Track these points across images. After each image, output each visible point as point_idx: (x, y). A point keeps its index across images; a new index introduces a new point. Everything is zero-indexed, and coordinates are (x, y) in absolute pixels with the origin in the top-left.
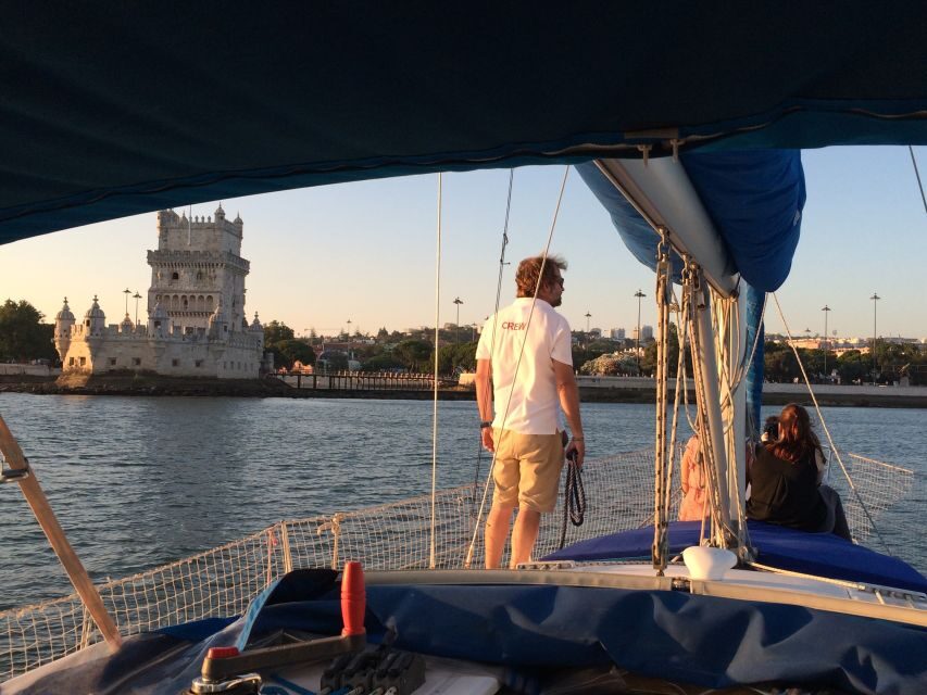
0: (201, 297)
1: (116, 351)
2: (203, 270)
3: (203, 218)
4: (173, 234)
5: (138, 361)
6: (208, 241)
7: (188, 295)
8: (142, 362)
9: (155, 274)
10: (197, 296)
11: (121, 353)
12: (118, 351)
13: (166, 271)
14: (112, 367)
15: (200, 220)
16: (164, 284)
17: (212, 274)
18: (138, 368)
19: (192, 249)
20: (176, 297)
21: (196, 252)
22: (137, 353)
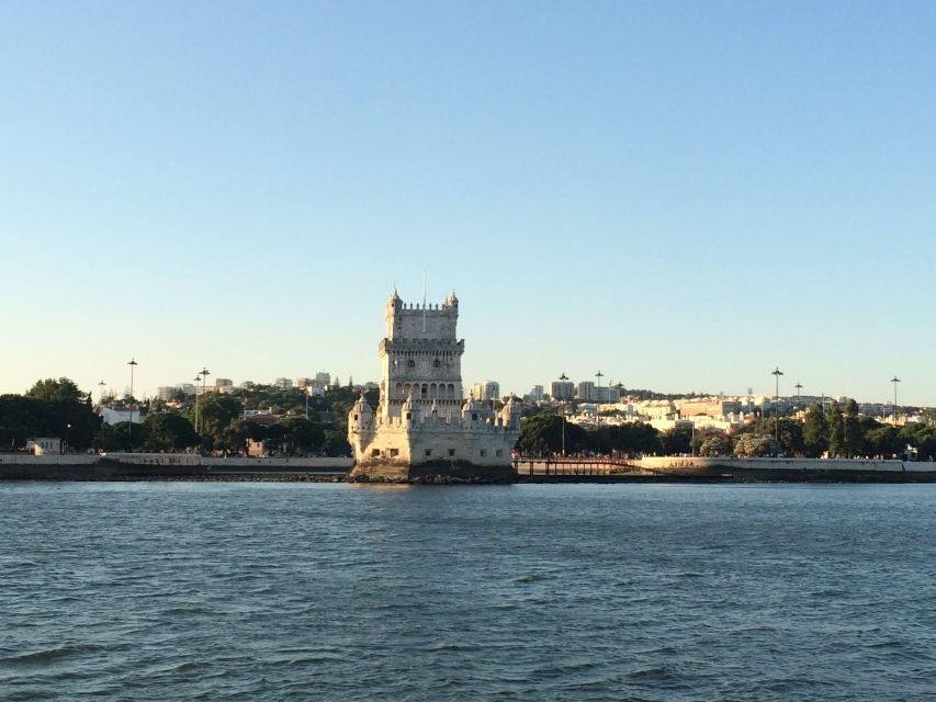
0: (442, 386)
1: (432, 443)
2: (441, 358)
3: (437, 306)
4: (407, 323)
5: (452, 452)
6: (442, 329)
7: (429, 384)
8: (456, 453)
9: (391, 362)
10: (438, 384)
11: (437, 445)
12: (434, 442)
13: (403, 358)
14: (429, 458)
15: (434, 308)
16: (402, 371)
17: (449, 362)
18: (452, 458)
19: (430, 337)
20: (417, 385)
21: (434, 340)
22: (452, 444)
